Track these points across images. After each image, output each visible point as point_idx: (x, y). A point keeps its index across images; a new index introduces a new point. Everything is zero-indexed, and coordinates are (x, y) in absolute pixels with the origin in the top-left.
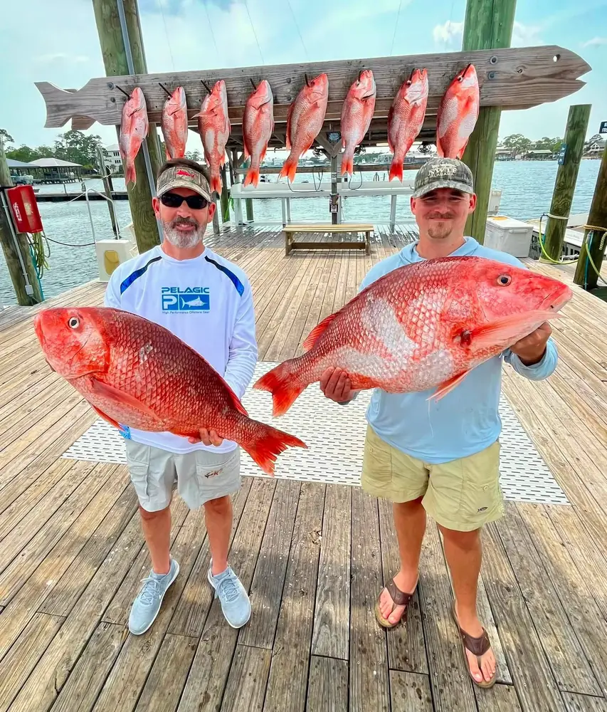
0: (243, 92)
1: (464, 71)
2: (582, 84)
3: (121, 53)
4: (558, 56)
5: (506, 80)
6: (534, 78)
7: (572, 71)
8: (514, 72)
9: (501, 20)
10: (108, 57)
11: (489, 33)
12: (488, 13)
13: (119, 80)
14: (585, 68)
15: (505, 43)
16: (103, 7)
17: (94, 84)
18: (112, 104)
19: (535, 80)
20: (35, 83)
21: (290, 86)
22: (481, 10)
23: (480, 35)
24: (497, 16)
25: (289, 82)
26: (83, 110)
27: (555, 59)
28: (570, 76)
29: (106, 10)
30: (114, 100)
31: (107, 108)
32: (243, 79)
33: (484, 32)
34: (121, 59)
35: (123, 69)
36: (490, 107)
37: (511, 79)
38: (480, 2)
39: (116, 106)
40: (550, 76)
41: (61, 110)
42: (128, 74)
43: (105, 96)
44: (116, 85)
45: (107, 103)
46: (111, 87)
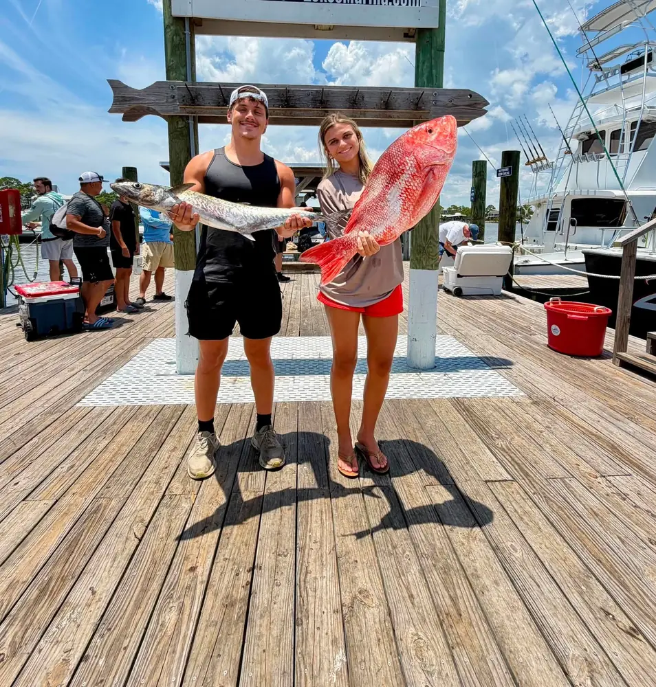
2: (486, 111)
3: (183, 67)
4: (471, 96)
5: (444, 106)
7: (479, 104)
8: (447, 102)
9: (437, 74)
10: (169, 69)
11: (431, 79)
12: (429, 69)
13: (179, 83)
14: (486, 103)
15: (441, 85)
16: (175, 37)
18: (171, 100)
19: (461, 107)
20: (108, 80)
22: (425, 67)
23: (425, 80)
24: (434, 71)
26: (146, 102)
27: (469, 96)
28: (479, 106)
29: (177, 39)
30: (173, 97)
31: (167, 102)
33: (427, 78)
34: (183, 71)
35: (183, 77)
37: (446, 106)
38: (424, 63)
39: (175, 101)
40: (468, 106)
41: (126, 101)
42: (187, 81)
43: (167, 93)
44: (177, 86)
45: (167, 99)
46: (173, 87)
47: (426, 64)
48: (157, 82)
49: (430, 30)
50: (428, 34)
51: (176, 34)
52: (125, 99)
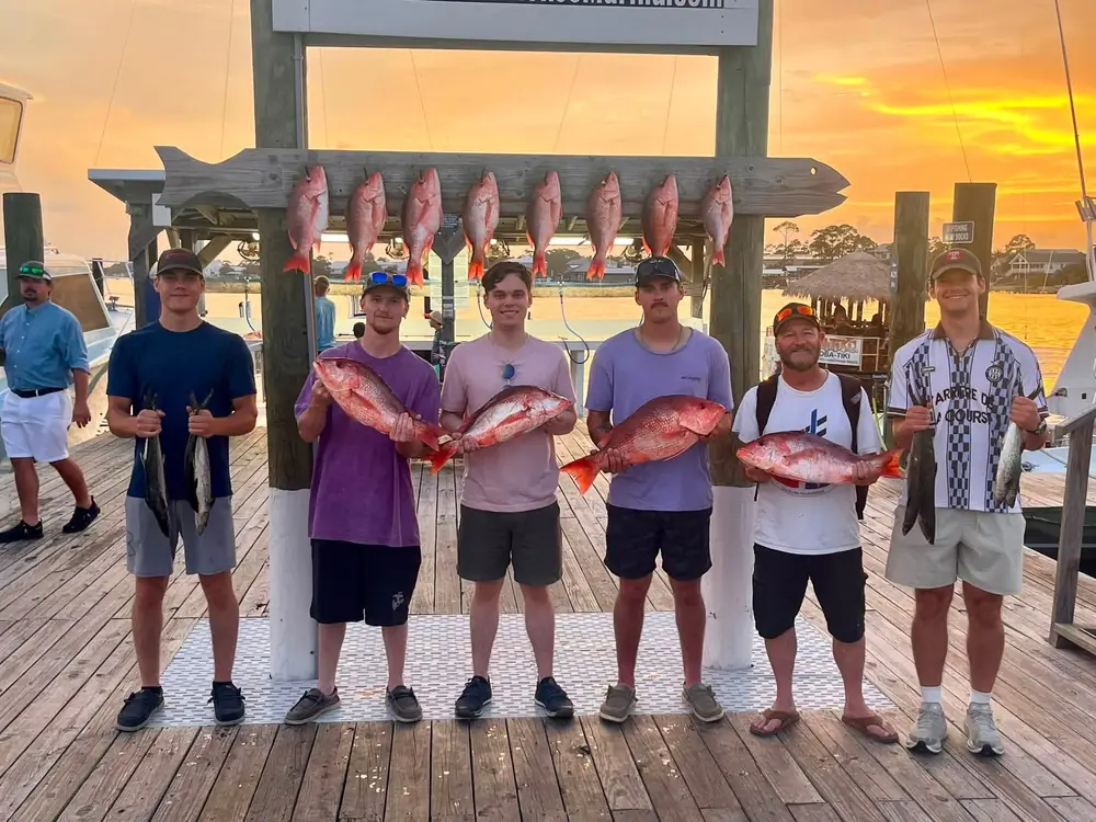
0: (461, 182)
1: (720, 180)
2: (844, 198)
3: (289, 121)
4: (817, 169)
5: (766, 189)
6: (793, 189)
7: (831, 185)
8: (773, 181)
9: (754, 130)
11: (743, 139)
12: (740, 120)
13: (286, 154)
14: (845, 183)
15: (763, 152)
16: (275, 67)
17: (246, 154)
18: (271, 182)
19: (796, 192)
20: (155, 147)
21: (522, 180)
22: (733, 116)
23: (733, 143)
24: (750, 124)
25: (520, 175)
26: (225, 186)
27: (813, 171)
28: (830, 190)
29: (280, 71)
30: (274, 177)
31: (262, 186)
32: (462, 167)
33: (737, 138)
34: (291, 127)
35: (289, 140)
36: (751, 215)
37: (771, 189)
38: (731, 108)
39: (278, 184)
40: (810, 188)
41: (189, 184)
42: (296, 147)
43: (262, 171)
44: (280, 159)
45: (263, 181)
46: (273, 160)
47: (734, 111)
48: (246, 150)
49: (742, 48)
50: (738, 55)
51: (278, 60)
52: (186, 182)
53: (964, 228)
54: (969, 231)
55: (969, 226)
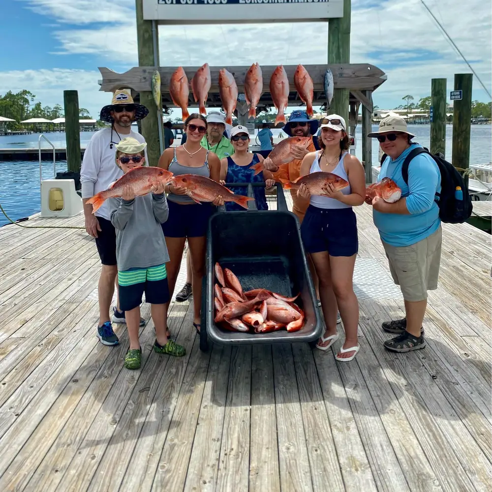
3: (151, 56)
4: (371, 68)
5: (348, 77)
6: (360, 77)
7: (377, 74)
8: (351, 74)
9: (343, 52)
10: (141, 57)
11: (338, 57)
12: (337, 48)
13: (148, 68)
14: (383, 73)
15: (348, 61)
16: (145, 34)
17: (134, 69)
18: (144, 80)
20: (98, 68)
22: (334, 47)
23: (334, 57)
26: (126, 82)
27: (369, 68)
28: (377, 76)
29: (147, 36)
30: (145, 78)
31: (140, 82)
33: (336, 55)
34: (151, 58)
35: (151, 63)
36: (342, 89)
37: (350, 77)
38: (333, 43)
39: (146, 81)
40: (368, 76)
41: (112, 82)
42: (154, 66)
43: (140, 76)
44: (148, 71)
45: (141, 80)
46: (144, 71)
47: (335, 45)
49: (338, 19)
50: (335, 21)
51: (147, 31)
52: (110, 81)
53: (458, 93)
54: (460, 94)
55: (460, 92)
